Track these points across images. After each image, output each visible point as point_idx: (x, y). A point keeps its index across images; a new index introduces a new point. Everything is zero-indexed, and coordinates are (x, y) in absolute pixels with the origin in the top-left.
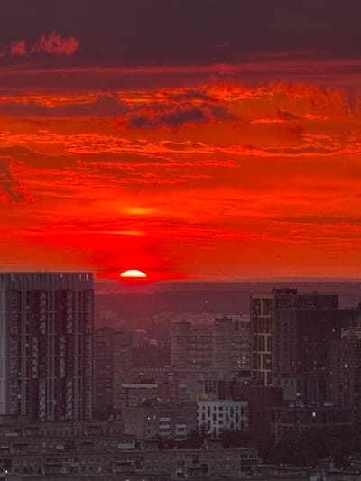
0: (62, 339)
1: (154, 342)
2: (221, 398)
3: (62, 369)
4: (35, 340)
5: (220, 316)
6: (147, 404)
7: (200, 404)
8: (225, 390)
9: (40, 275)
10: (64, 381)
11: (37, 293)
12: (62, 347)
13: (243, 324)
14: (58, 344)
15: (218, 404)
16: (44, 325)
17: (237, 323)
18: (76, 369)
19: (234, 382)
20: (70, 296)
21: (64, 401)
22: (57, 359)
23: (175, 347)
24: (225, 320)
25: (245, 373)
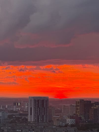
0: (43, 108)
1: (59, 109)
2: (71, 119)
3: (43, 114)
4: (38, 108)
5: (70, 104)
6: (58, 120)
7: (67, 120)
8: (71, 117)
9: (39, 97)
10: (43, 116)
11: (39, 100)
12: (43, 110)
13: (74, 106)
14: (42, 109)
15: (70, 120)
16: (40, 106)
17: (73, 106)
18: (45, 114)
19: (73, 116)
20: (44, 101)
21: (43, 119)
22: (42, 112)
23: (63, 110)
24: (71, 105)
25: (75, 114)
